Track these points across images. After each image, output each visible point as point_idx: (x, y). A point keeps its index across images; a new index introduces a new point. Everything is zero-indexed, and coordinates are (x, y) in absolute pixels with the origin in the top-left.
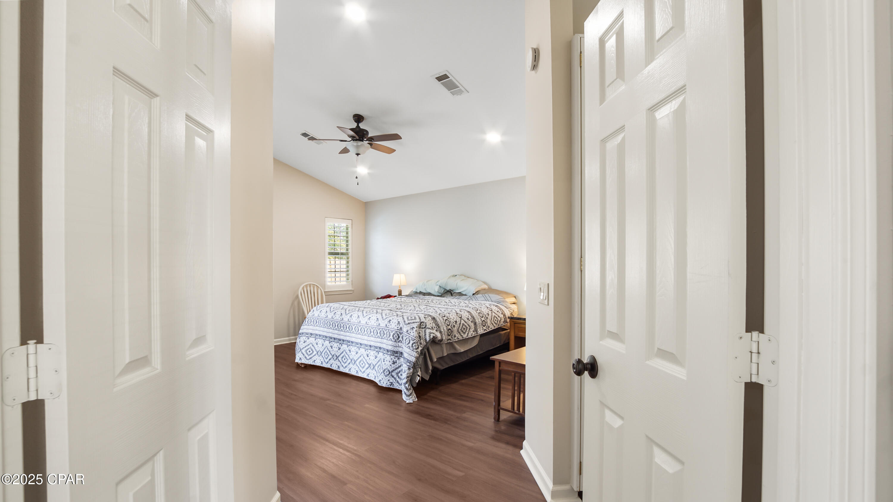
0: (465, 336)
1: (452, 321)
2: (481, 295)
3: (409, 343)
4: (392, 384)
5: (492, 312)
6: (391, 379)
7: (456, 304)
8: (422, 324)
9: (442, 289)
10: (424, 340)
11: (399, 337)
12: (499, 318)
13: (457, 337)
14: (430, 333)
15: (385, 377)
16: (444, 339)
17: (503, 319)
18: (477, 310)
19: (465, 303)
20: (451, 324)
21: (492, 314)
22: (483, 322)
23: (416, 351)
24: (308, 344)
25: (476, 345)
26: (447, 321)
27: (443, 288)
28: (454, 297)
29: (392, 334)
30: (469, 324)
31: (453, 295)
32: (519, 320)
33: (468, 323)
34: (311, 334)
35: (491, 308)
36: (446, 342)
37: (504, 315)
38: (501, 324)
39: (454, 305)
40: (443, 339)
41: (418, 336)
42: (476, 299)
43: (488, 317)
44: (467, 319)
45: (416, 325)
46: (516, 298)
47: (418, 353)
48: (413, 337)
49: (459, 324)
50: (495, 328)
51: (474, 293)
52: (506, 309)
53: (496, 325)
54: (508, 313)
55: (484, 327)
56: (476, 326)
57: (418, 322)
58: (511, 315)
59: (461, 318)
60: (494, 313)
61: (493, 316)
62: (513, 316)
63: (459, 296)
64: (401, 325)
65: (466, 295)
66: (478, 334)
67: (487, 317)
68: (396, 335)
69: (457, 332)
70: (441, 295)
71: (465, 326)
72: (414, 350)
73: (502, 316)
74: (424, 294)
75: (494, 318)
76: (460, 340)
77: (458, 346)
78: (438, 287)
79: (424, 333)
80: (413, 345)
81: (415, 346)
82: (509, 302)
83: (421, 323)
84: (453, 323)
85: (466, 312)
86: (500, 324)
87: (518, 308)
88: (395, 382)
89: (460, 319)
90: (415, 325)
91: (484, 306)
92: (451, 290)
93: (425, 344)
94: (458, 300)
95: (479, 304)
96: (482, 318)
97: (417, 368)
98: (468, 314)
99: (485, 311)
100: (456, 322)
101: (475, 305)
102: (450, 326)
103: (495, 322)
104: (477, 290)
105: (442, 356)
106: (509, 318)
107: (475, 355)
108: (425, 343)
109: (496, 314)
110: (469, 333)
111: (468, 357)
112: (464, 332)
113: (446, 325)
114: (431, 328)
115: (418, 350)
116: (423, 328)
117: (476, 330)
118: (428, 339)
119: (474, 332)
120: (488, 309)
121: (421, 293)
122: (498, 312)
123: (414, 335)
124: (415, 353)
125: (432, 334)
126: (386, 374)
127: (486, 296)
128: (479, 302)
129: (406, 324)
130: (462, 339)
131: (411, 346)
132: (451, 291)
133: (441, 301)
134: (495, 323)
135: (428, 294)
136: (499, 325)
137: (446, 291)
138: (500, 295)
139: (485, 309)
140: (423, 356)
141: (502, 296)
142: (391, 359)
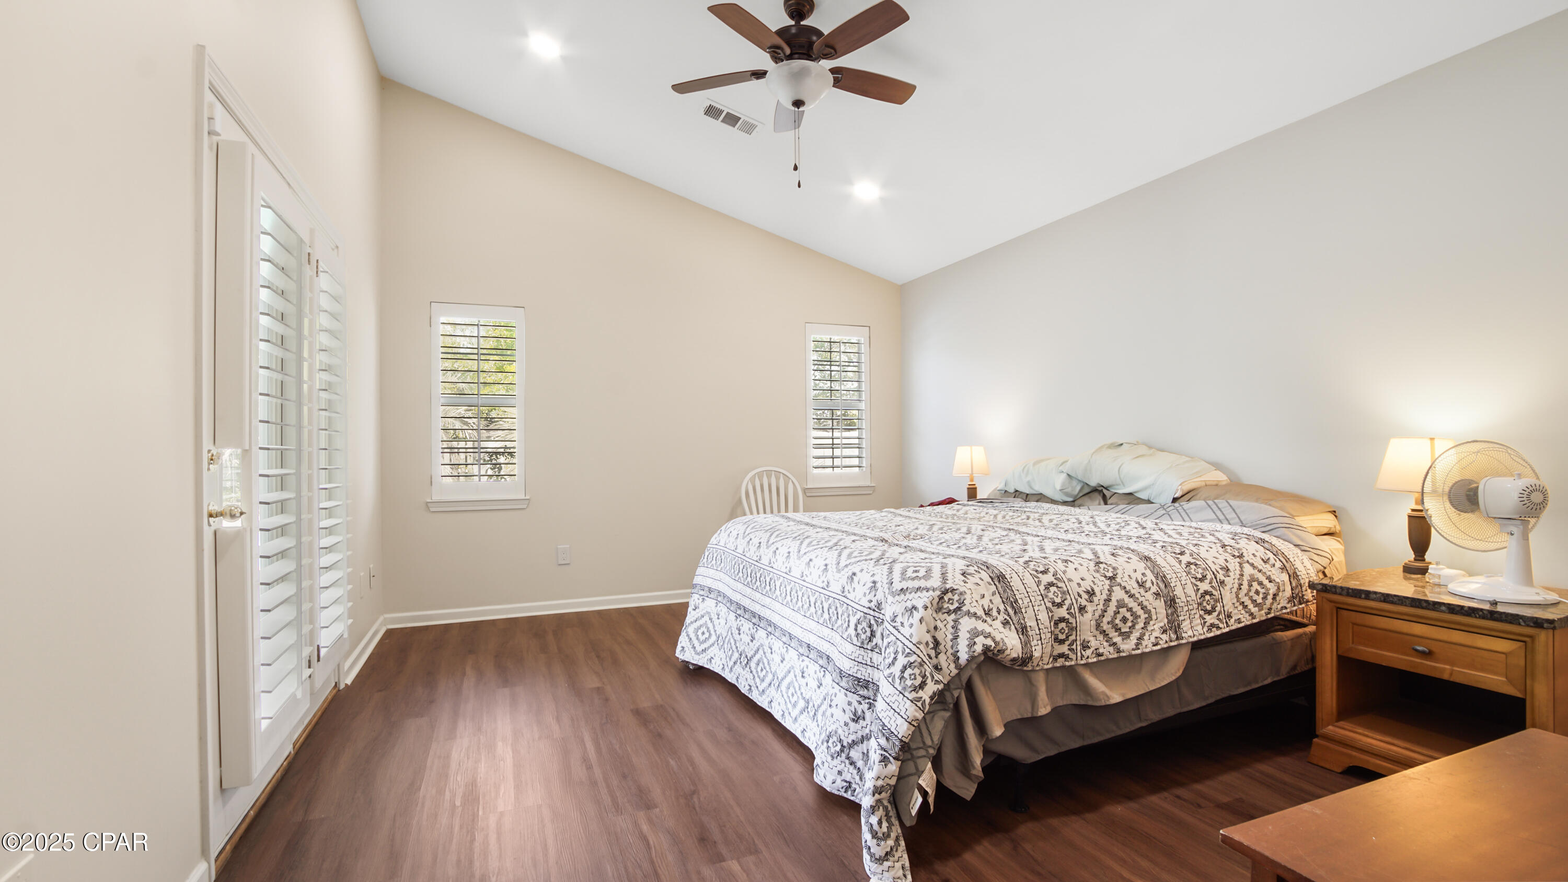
0: (1128, 646)
1: (1074, 588)
2: (1202, 503)
3: (893, 663)
4: (850, 787)
5: (1240, 564)
6: (846, 769)
7: (1107, 530)
8: (949, 595)
9: (1075, 483)
10: (952, 658)
11: (873, 634)
12: (1269, 585)
13: (1092, 649)
14: (975, 633)
15: (829, 758)
16: (1037, 654)
17: (1288, 588)
18: (1182, 553)
19: (1141, 525)
20: (1067, 602)
21: (1242, 570)
22: (1202, 596)
23: (913, 695)
24: (702, 613)
25: (1177, 680)
26: (1053, 589)
27: (1080, 481)
28: (1112, 506)
29: (853, 621)
30: (1145, 603)
31: (1109, 502)
32: (1360, 597)
33: (1141, 599)
34: (710, 590)
35: (1238, 546)
36: (1050, 666)
37: (1294, 576)
38: (1279, 607)
39: (1102, 531)
40: (1032, 656)
41: (928, 638)
42: (1183, 514)
43: (1227, 579)
44: (1136, 585)
45: (926, 599)
46: (1336, 516)
47: (919, 704)
48: (907, 643)
49: (1102, 602)
50: (1255, 621)
51: (1176, 496)
52: (1299, 551)
53: (1260, 610)
54: (1309, 566)
55: (1207, 617)
56: (1176, 611)
57: (934, 590)
58: (1321, 576)
59: (1112, 578)
60: (1252, 565)
61: (1246, 578)
62: (1326, 581)
63: (1128, 504)
64: (880, 595)
65: (1149, 502)
66: (1184, 641)
67: (1222, 578)
68: (864, 624)
69: (1093, 629)
70: (1074, 501)
71: (1130, 610)
72: (906, 694)
73: (1285, 577)
74: (1027, 497)
75: (1250, 586)
76: (1108, 660)
77: (1101, 680)
78: (1064, 476)
79: (952, 631)
80: (906, 675)
81: (910, 675)
82: (1309, 530)
83: (945, 592)
84: (1080, 596)
85: (1135, 558)
86: (1274, 607)
87: (1346, 553)
88: (860, 782)
89: (1108, 582)
90: (921, 600)
91: (1212, 539)
92: (1103, 486)
93: (955, 672)
94: (1123, 516)
95: (1192, 530)
96: (1198, 583)
97: (919, 757)
98: (1141, 566)
99: (1213, 557)
100: (1091, 593)
101: (1178, 536)
102: (1065, 607)
103: (1255, 597)
104: (1187, 487)
105: (1029, 715)
106: (1312, 586)
107: (1170, 712)
108: (952, 666)
109: (1260, 571)
110: (1146, 637)
111: (1141, 721)
112: (1123, 630)
113: (1049, 605)
114: (980, 613)
115: (921, 694)
116: (949, 612)
117: (1174, 626)
118: (964, 657)
119: (1165, 632)
120: (1226, 551)
121: (1017, 494)
122: (1266, 562)
123: (911, 635)
124: (909, 702)
125: (981, 637)
126: (833, 750)
127: (1220, 506)
128: (1194, 524)
129: (893, 594)
130: (1116, 656)
131: (898, 674)
132: (1105, 491)
133: (1066, 517)
134: (1254, 601)
135: (1039, 497)
136: (1270, 609)
137: (1087, 490)
138: (1272, 503)
139: (1213, 552)
140: (947, 714)
141: (1282, 509)
142: (850, 704)
